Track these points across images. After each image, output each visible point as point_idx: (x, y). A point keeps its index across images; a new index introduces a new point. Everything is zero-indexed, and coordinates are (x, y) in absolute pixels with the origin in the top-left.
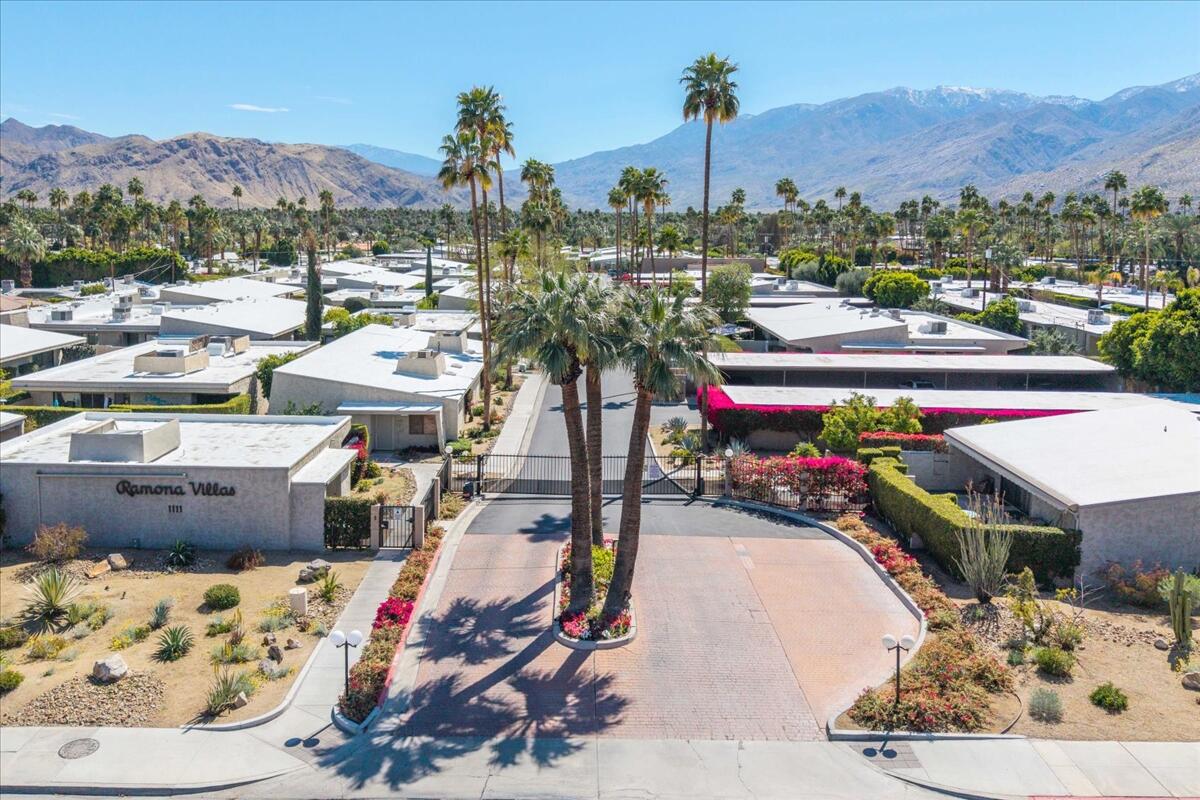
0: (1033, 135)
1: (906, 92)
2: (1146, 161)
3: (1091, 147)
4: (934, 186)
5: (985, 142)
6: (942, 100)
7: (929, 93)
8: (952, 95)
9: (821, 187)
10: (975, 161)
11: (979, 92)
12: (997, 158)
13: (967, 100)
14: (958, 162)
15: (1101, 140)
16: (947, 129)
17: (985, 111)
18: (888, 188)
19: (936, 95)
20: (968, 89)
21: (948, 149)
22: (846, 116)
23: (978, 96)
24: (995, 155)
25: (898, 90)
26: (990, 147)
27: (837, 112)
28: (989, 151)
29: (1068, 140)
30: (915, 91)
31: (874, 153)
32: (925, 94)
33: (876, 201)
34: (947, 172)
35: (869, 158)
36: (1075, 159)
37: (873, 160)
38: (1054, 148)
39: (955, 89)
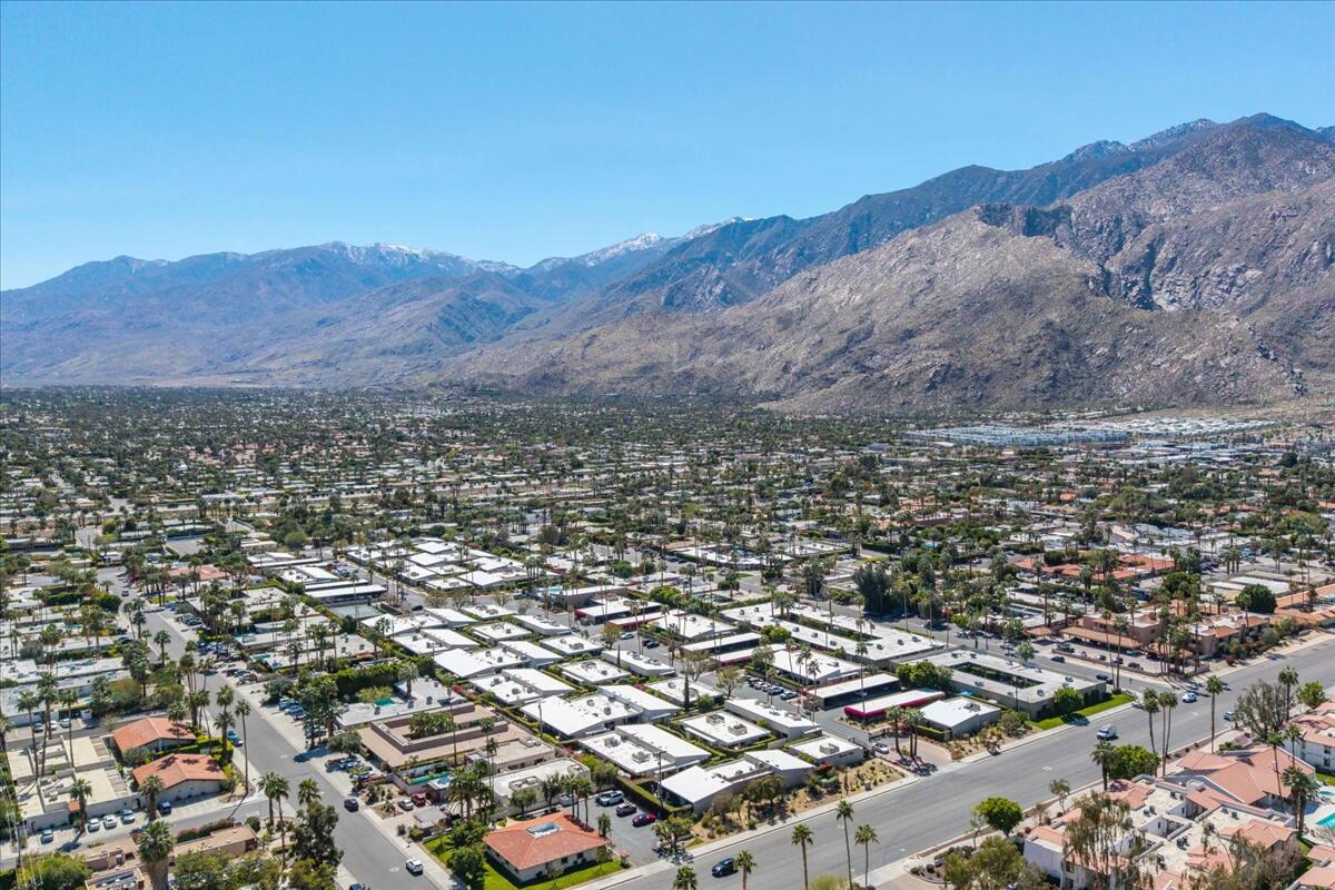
0: (477, 302)
1: (345, 248)
2: (587, 342)
3: (530, 317)
4: (394, 353)
5: (437, 308)
6: (382, 258)
7: (368, 250)
8: (391, 253)
9: (271, 351)
10: (429, 329)
11: (416, 252)
12: (449, 325)
13: (406, 259)
14: (413, 328)
15: (537, 310)
16: (395, 291)
17: (428, 274)
18: (345, 354)
19: (374, 252)
20: (406, 248)
21: (399, 313)
22: (283, 270)
23: (417, 256)
24: (447, 322)
25: (335, 245)
26: (441, 314)
27: (273, 265)
28: (441, 318)
29: (509, 307)
30: (353, 247)
31: (324, 314)
32: (364, 252)
33: (338, 369)
34: (403, 339)
35: (317, 319)
36: (518, 328)
37: (322, 322)
38: (497, 315)
39: (394, 247)
